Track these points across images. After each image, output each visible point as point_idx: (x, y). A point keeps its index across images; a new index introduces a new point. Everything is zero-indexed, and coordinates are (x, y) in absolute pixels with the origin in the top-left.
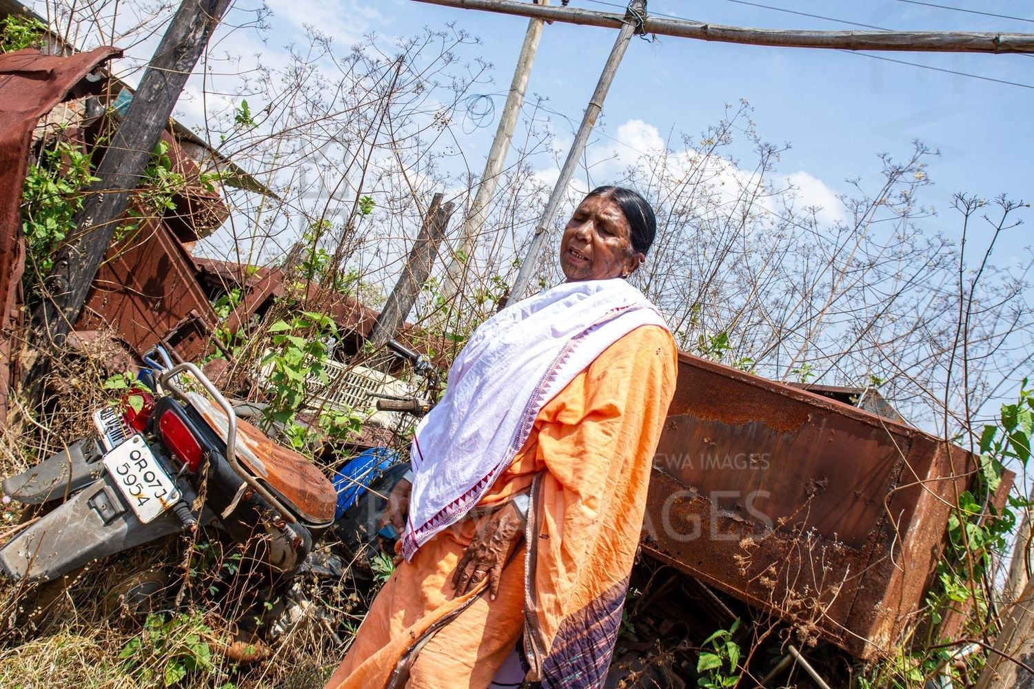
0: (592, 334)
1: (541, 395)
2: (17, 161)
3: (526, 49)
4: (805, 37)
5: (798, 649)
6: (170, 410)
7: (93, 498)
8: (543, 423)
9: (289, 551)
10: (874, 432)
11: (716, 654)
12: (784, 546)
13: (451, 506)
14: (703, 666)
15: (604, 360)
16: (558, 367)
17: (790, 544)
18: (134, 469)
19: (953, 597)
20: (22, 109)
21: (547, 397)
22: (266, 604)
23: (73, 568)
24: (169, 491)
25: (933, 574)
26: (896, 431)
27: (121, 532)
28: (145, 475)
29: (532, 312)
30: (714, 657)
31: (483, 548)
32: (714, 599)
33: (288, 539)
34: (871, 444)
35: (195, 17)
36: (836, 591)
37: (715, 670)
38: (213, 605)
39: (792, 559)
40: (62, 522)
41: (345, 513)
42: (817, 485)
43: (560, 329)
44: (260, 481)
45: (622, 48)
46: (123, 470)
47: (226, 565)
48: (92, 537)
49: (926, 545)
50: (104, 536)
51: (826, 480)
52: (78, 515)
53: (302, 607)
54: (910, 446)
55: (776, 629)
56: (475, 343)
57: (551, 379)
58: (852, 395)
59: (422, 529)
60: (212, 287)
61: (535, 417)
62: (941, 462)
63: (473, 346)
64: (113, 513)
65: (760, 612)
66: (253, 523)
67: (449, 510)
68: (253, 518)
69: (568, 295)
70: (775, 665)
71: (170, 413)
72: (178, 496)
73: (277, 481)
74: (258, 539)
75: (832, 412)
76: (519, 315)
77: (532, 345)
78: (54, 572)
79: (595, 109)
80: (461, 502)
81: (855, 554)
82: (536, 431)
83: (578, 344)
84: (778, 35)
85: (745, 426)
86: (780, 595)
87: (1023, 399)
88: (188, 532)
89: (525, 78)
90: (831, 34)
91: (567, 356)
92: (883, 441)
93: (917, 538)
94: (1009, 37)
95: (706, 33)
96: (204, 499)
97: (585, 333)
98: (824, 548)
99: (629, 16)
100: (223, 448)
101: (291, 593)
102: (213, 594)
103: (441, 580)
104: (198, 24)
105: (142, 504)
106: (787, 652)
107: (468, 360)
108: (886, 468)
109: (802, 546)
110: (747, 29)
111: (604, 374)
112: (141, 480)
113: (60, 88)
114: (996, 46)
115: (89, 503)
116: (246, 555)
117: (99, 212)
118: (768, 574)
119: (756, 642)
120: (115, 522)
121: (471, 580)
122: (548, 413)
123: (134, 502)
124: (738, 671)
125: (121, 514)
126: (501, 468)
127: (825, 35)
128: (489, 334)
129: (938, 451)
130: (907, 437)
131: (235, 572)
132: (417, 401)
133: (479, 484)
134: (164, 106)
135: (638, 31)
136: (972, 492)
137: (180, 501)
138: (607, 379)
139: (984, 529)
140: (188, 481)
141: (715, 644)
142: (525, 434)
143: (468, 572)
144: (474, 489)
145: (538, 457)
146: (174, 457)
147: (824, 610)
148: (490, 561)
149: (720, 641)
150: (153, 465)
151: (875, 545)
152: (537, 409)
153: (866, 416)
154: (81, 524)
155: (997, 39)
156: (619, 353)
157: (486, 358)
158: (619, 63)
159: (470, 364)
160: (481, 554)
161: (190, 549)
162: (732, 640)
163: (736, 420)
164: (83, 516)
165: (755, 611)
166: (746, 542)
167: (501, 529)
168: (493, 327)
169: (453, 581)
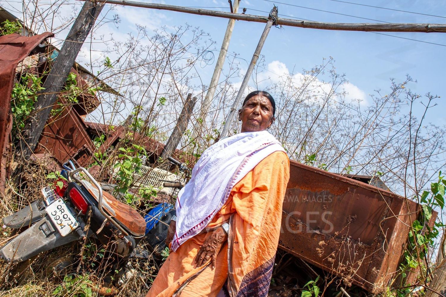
0: (255, 155)
1: (234, 181)
2: (9, 82)
3: (228, 31)
4: (345, 26)
5: (344, 289)
6: (74, 188)
7: (41, 226)
8: (234, 193)
9: (125, 248)
10: (376, 195)
11: (309, 291)
12: (338, 244)
13: (194, 228)
15: (261, 166)
17: (341, 244)
18: (59, 213)
19: (411, 266)
20: (11, 59)
21: (236, 182)
22: (116, 271)
23: (33, 256)
24: (74, 222)
25: (402, 256)
26: (386, 194)
27: (53, 241)
28: (64, 216)
29: (229, 145)
31: (209, 246)
32: (308, 268)
33: (125, 243)
34: (375, 200)
35: (85, 19)
36: (360, 263)
38: (93, 271)
39: (341, 250)
40: (28, 236)
41: (150, 231)
42: (352, 218)
43: (241, 152)
44: (113, 218)
45: (267, 31)
46: (54, 213)
47: (98, 254)
48: (41, 242)
49: (399, 244)
50: (46, 242)
51: (356, 216)
52: (35, 233)
53: (132, 272)
54: (392, 201)
55: (335, 280)
56: (204, 158)
57: (238, 174)
58: (367, 179)
59: (181, 237)
60: (93, 135)
62: (405, 208)
64: (50, 232)
65: (328, 273)
66: (110, 236)
68: (110, 234)
69: (244, 137)
70: (335, 296)
71: (74, 189)
72: (78, 224)
73: (120, 218)
74: (113, 243)
75: (358, 186)
76: (223, 146)
77: (229, 159)
78: (24, 258)
79: (256, 58)
80: (199, 226)
81: (368, 248)
82: (231, 196)
83: (249, 159)
84: (334, 25)
85: (321, 193)
86: (336, 266)
87: (440, 180)
88: (82, 240)
89: (227, 43)
90: (356, 25)
91: (244, 164)
92: (380, 199)
93: (395, 240)
94: (432, 26)
95: (303, 25)
96: (89, 226)
97: (252, 154)
98: (355, 245)
99: (270, 17)
100: (97, 204)
101: (127, 266)
102: (93, 266)
103: (191, 260)
104: (86, 22)
105: (62, 228)
106: (340, 290)
107: (201, 165)
108: (381, 211)
109: (345, 244)
110: (321, 23)
111: (261, 172)
112: (62, 218)
113: (27, 50)
114: (427, 30)
115: (39, 228)
116: (107, 250)
117: (44, 103)
118: (331, 257)
119: (326, 286)
120: (51, 236)
121: (204, 260)
123: (59, 227)
125: (53, 232)
127: (354, 25)
128: (210, 154)
129: (404, 203)
130: (390, 197)
131: (102, 257)
132: (181, 183)
134: (72, 57)
135: (274, 24)
136: (419, 220)
137: (79, 227)
138: (262, 174)
139: (424, 237)
140: (82, 218)
141: (309, 287)
143: (203, 256)
145: (233, 207)
146: (76, 208)
147: (355, 272)
148: (212, 252)
149: (311, 286)
150: (67, 211)
151: (377, 244)
152: (232, 187)
153: (373, 188)
154: (36, 237)
155: (427, 26)
156: (266, 163)
157: (209, 164)
158: (266, 38)
159: (202, 167)
160: (208, 249)
161: (83, 247)
162: (316, 285)
163: (317, 190)
164: (37, 233)
165: (326, 273)
166: (321, 243)
167: (217, 238)
168: (211, 151)
169: (196, 260)
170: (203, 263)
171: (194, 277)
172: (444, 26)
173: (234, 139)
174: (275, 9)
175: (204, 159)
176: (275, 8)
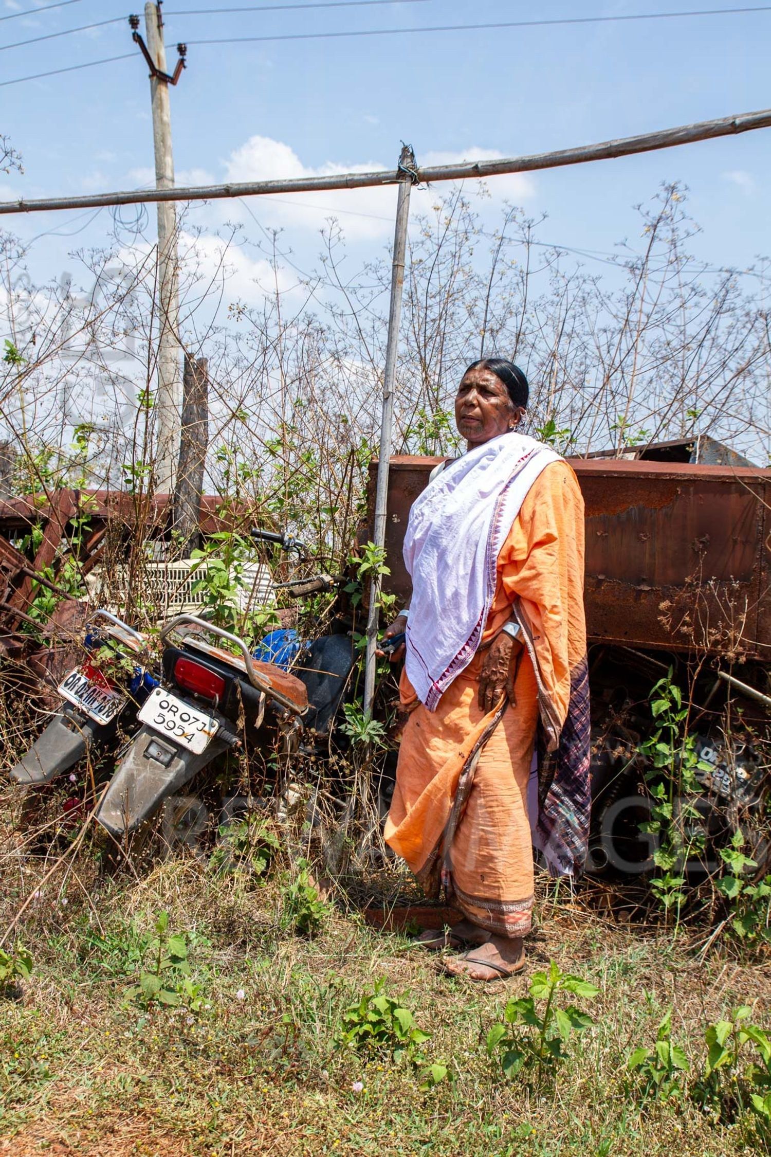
0: (512, 486)
5: (727, 672)
6: (181, 658)
7: (146, 750)
8: (503, 566)
10: (733, 487)
11: (663, 698)
12: (690, 598)
13: (460, 653)
14: (658, 711)
15: (530, 503)
16: (498, 521)
17: (694, 595)
18: (169, 716)
21: (499, 547)
23: (155, 809)
24: (208, 723)
26: (750, 481)
27: (180, 770)
28: (181, 717)
29: (455, 482)
30: (663, 701)
31: (494, 673)
32: (644, 659)
34: (734, 497)
36: (743, 618)
37: (666, 712)
39: (700, 605)
40: (131, 779)
42: (701, 542)
43: (485, 490)
45: (405, 206)
46: (161, 720)
47: (269, 765)
48: (163, 781)
50: (169, 777)
51: (707, 536)
52: (141, 768)
53: (293, 789)
54: (765, 489)
55: (706, 663)
56: (417, 521)
57: (496, 532)
58: (688, 445)
59: (441, 679)
61: (496, 565)
63: (415, 524)
64: (169, 756)
65: (687, 654)
66: (276, 724)
67: (460, 657)
68: (273, 720)
69: (478, 461)
70: (710, 690)
71: (183, 661)
72: (216, 723)
73: (278, 685)
75: (696, 480)
76: (446, 489)
77: (470, 510)
78: (143, 818)
79: (399, 270)
80: (467, 648)
81: (747, 586)
82: (500, 573)
83: (505, 497)
85: (628, 512)
86: (699, 637)
88: (234, 749)
89: (168, 160)
90: (591, 149)
91: (501, 510)
92: (742, 492)
94: (744, 119)
95: (478, 171)
97: (507, 487)
98: (726, 589)
99: (402, 172)
103: (466, 710)
105: (190, 740)
106: (716, 677)
107: (418, 536)
108: (751, 512)
109: (704, 593)
111: (534, 513)
112: (179, 722)
114: (734, 128)
115: (145, 756)
118: (685, 624)
119: (692, 678)
120: (173, 763)
121: (493, 699)
122: (503, 558)
123: (182, 741)
124: (684, 707)
125: (176, 753)
126: (486, 612)
127: (586, 151)
128: (426, 511)
130: (760, 484)
132: (322, 579)
133: (476, 630)
135: (415, 182)
137: (220, 727)
138: (537, 516)
141: (660, 691)
142: (494, 580)
143: (489, 693)
144: (473, 634)
145: (508, 592)
146: (196, 695)
147: (740, 636)
148: (502, 681)
149: (663, 688)
150: (183, 707)
151: (761, 574)
152: (495, 559)
153: (723, 477)
154: (147, 773)
155: (734, 122)
156: (538, 493)
157: (436, 532)
159: (422, 540)
160: (494, 678)
162: (672, 684)
163: (619, 509)
164: (145, 767)
165: (684, 656)
166: (663, 605)
167: (503, 654)
168: (427, 504)
169: (479, 705)
170: (493, 706)
171: (488, 735)
172: (765, 114)
173: (461, 468)
174: (407, 153)
175: (419, 523)
176: (405, 149)
